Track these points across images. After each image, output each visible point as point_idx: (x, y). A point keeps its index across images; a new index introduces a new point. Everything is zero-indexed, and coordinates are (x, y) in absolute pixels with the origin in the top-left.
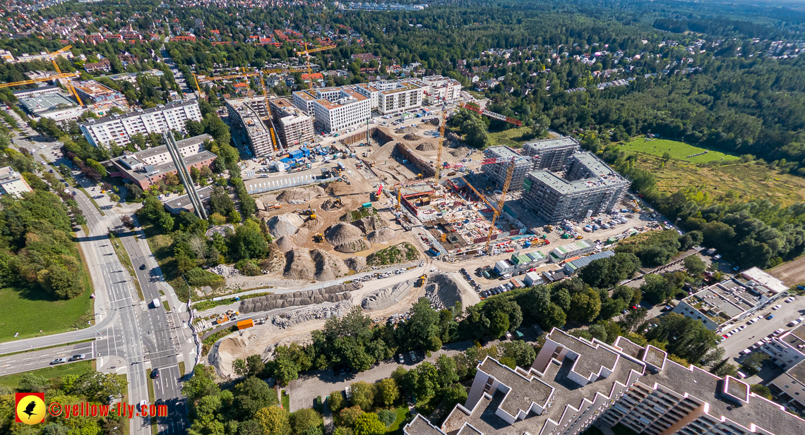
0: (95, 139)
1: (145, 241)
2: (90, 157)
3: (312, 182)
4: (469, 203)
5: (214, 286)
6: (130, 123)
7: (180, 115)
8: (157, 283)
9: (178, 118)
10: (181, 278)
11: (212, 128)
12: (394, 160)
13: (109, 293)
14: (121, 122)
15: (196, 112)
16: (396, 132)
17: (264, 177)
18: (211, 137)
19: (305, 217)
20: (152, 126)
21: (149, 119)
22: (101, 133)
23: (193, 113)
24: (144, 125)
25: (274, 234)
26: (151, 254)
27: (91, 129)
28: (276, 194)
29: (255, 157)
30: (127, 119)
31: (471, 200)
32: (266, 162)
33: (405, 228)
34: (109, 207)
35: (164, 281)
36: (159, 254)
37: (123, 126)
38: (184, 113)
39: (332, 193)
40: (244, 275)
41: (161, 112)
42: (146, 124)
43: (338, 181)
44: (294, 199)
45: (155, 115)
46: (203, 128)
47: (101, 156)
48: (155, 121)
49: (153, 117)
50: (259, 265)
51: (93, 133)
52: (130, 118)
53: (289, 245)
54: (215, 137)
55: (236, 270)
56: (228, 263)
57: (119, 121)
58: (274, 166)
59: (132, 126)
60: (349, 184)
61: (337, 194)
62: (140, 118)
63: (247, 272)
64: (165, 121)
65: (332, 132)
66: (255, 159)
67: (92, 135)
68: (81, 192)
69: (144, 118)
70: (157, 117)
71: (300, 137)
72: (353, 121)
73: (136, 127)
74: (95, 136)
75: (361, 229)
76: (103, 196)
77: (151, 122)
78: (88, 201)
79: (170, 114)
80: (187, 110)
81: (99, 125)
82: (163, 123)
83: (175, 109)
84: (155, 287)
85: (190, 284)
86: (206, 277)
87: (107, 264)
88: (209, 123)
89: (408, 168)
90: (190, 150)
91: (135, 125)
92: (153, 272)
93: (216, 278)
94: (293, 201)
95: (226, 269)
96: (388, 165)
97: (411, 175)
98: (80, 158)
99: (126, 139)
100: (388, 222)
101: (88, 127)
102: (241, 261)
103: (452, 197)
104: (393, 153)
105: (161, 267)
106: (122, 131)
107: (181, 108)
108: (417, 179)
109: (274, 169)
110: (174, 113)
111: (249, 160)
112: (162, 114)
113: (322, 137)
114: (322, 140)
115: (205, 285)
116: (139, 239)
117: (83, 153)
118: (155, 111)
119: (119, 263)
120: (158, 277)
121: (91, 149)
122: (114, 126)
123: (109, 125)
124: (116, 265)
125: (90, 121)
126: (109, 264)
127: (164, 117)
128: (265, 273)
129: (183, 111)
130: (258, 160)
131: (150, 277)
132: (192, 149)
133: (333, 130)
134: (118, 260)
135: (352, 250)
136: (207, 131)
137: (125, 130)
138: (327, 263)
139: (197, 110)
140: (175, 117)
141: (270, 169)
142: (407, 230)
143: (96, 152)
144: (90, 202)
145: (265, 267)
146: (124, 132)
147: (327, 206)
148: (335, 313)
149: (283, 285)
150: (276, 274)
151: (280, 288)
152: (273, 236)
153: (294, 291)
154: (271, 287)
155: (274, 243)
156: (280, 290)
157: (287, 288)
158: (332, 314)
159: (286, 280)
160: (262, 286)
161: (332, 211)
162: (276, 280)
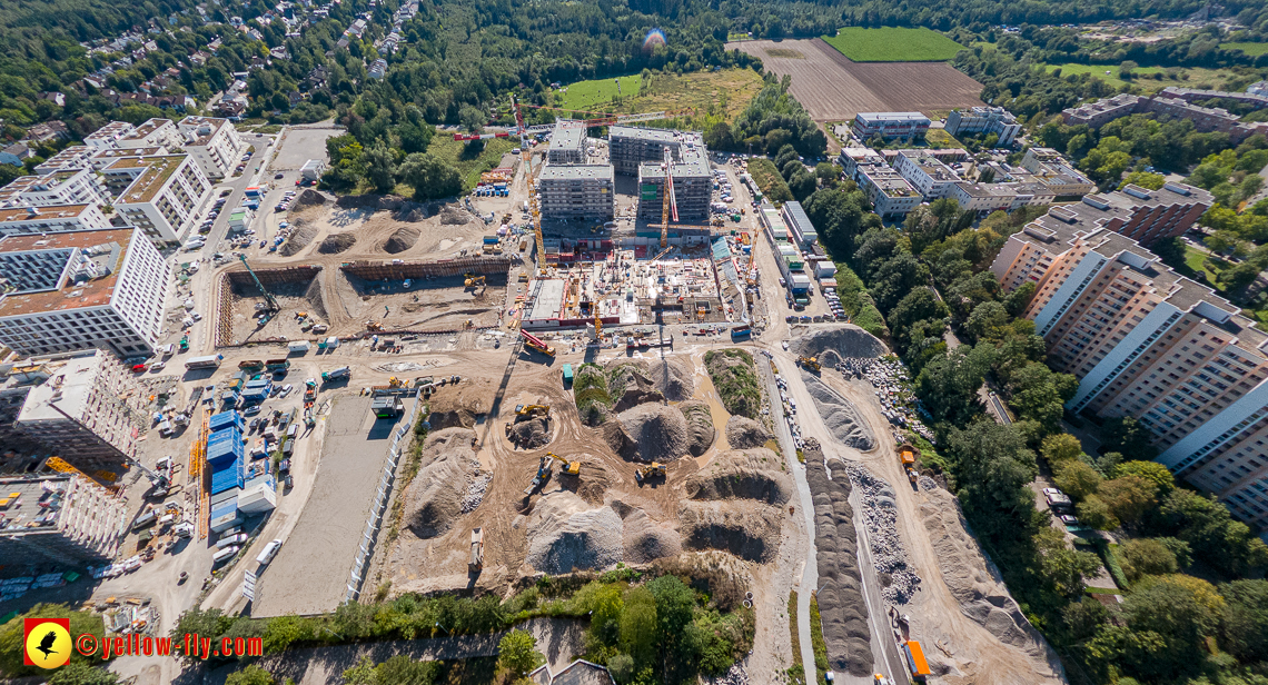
25: (608, 563)
28: (394, 537)
33: (663, 346)
39: (476, 418)
43: (428, 396)
44: (461, 496)
53: (670, 532)
60: (456, 380)
94: (468, 499)
135: (712, 429)
138: (759, 471)
147: (537, 435)
148: (885, 489)
149: (790, 570)
150: (757, 578)
151: (800, 577)
152: (613, 567)
153: (813, 551)
154: (794, 597)
155: (650, 565)
156: (807, 579)
157: (804, 563)
158: (887, 494)
159: (779, 561)
160: (787, 616)
161: (556, 434)
162: (778, 581)
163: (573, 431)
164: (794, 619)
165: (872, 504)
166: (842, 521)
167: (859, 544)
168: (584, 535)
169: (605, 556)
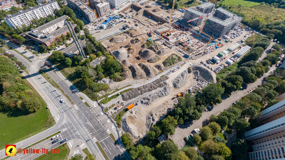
0: (13, 24)
1: (59, 72)
2: (13, 34)
3: (120, 31)
4: (185, 32)
5: (105, 90)
6: (29, 14)
7: (50, 8)
8: (76, 93)
9: (49, 9)
10: (88, 89)
11: (67, 12)
12: (145, 17)
13: (55, 104)
14: (25, 15)
15: (57, 5)
16: (141, 5)
17: (99, 32)
18: (68, 16)
19: (127, 48)
20: (39, 14)
21: (37, 11)
22: (16, 21)
23: (55, 6)
24: (35, 15)
25: (119, 59)
26: (65, 78)
27: (11, 20)
28: (108, 39)
29: (90, 23)
30: (27, 13)
31: (185, 31)
32: (96, 25)
33: (169, 47)
34: (32, 57)
35: (80, 91)
36: (70, 78)
37: (26, 16)
38: (52, 6)
39: (131, 36)
40: (116, 81)
41: (42, 7)
42: (36, 14)
43: (130, 30)
44: (117, 41)
45: (39, 9)
46: (62, 12)
47: (18, 32)
48: (40, 12)
49: (39, 10)
50: (121, 76)
51: (12, 21)
52: (28, 12)
53: (129, 64)
54: (69, 16)
55: (112, 80)
56: (106, 77)
57: (23, 14)
58: (101, 26)
59: (30, 16)
60: (136, 30)
61: (134, 35)
62: (33, 12)
63: (117, 80)
64: (44, 11)
65: (116, 8)
66: (90, 24)
67: (12, 23)
68: (14, 51)
69: (35, 11)
70: (40, 10)
71: (106, 11)
72: (123, 2)
73: (32, 16)
74: (13, 23)
75: (153, 50)
76: (27, 52)
77: (38, 13)
78: (20, 56)
79: (46, 8)
80: (53, 5)
81: (14, 17)
82: (43, 12)
83: (48, 5)
84: (77, 96)
85: (94, 92)
86: (100, 87)
87: (46, 88)
88: (65, 10)
89: (152, 20)
90: (61, 24)
91: (31, 15)
92: (71, 88)
93: (105, 86)
94: (118, 42)
95: (107, 80)
96: (144, 19)
97: (156, 23)
98: (7, 34)
99: (27, 22)
100: (161, 45)
101: (9, 19)
102: (112, 75)
103: (177, 30)
104: (143, 14)
105: (74, 84)
106: (25, 19)
107: (50, 4)
108: (159, 24)
109: (101, 28)
110: (47, 7)
111: (88, 25)
112: (42, 8)
113: (112, 10)
114: (113, 12)
115: (101, 90)
116: (56, 72)
117: (9, 32)
118: (39, 7)
119: (52, 86)
120: (75, 90)
121: (13, 29)
122: (21, 17)
123: (19, 17)
124: (51, 88)
125: (9, 16)
126: (47, 87)
127: (43, 10)
128: (125, 79)
129: (51, 6)
130: (92, 24)
131: (71, 91)
132: (61, 23)
133: (116, 7)
134: (51, 85)
135: (155, 61)
136: (65, 13)
137: (27, 18)
138: (150, 70)
139: (57, 4)
140: (48, 9)
141: (100, 28)
142: (171, 48)
143: (15, 31)
144: (21, 56)
145: (124, 76)
146: (26, 19)
147: (134, 42)
148: (166, 93)
149: (135, 83)
150: (130, 78)
151: (135, 85)
152: (118, 60)
153: (142, 85)
154: (131, 85)
155: (121, 63)
156: (136, 86)
157: (138, 85)
158: (165, 93)
159: (135, 81)
160: (126, 85)
161: (136, 44)
162: (131, 82)
163: (139, 46)
164: (126, 87)
165: (160, 92)
166: (151, 87)
167: (149, 92)
168: (119, 53)
169: (119, 58)
